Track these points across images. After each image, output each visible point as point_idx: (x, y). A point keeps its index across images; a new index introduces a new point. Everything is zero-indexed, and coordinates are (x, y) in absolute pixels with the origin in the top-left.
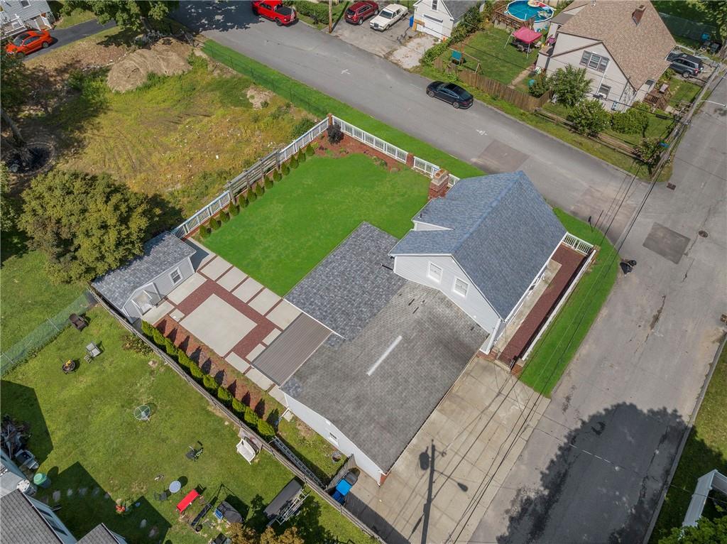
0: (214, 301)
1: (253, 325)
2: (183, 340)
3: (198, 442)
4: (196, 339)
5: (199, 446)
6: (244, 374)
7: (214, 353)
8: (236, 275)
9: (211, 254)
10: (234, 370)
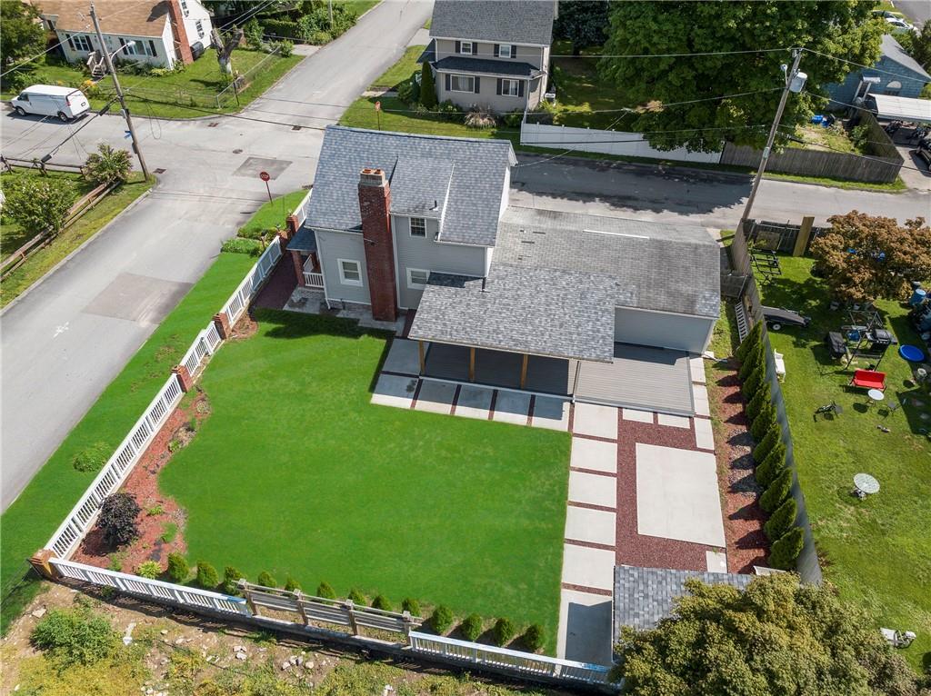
0: (651, 523)
1: (641, 448)
2: (741, 521)
3: (816, 421)
4: (724, 504)
5: (818, 416)
6: (709, 418)
7: (719, 466)
8: (578, 524)
9: (568, 597)
10: (716, 431)
